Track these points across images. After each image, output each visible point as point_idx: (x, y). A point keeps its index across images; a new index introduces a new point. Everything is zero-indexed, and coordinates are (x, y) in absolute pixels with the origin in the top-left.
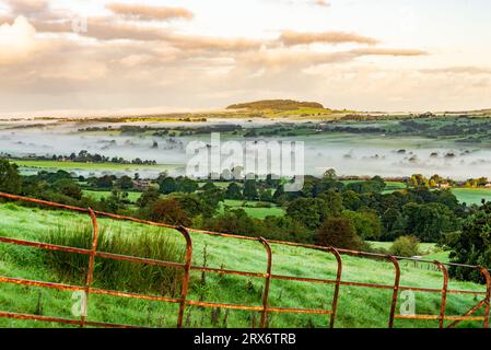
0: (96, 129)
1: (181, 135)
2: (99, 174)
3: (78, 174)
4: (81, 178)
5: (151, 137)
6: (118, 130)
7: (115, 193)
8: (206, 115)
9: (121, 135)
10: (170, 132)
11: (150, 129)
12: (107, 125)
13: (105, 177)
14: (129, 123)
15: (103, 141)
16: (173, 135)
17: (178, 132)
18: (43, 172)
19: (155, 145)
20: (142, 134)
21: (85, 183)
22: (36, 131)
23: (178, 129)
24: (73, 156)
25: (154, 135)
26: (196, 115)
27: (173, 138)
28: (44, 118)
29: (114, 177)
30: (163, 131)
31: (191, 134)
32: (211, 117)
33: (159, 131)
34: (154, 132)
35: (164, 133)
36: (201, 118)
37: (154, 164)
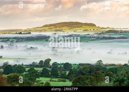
17: (15, 40)
19: (2, 47)
27: (12, 44)
30: (7, 39)
31: (22, 41)
32: (33, 31)
33: (4, 39)
34: (2, 40)
35: (7, 41)
36: (28, 32)
37: (1, 58)
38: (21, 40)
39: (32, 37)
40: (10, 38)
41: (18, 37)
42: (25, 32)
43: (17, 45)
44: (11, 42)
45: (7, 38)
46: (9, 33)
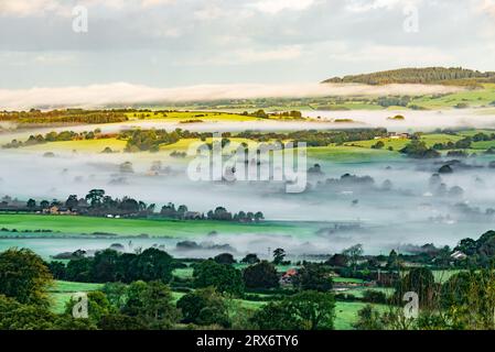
0: (69, 136)
6: (118, 137)
11: (187, 135)
33: (210, 140)
36: (288, 110)
37: (257, 221)
46: (215, 113)
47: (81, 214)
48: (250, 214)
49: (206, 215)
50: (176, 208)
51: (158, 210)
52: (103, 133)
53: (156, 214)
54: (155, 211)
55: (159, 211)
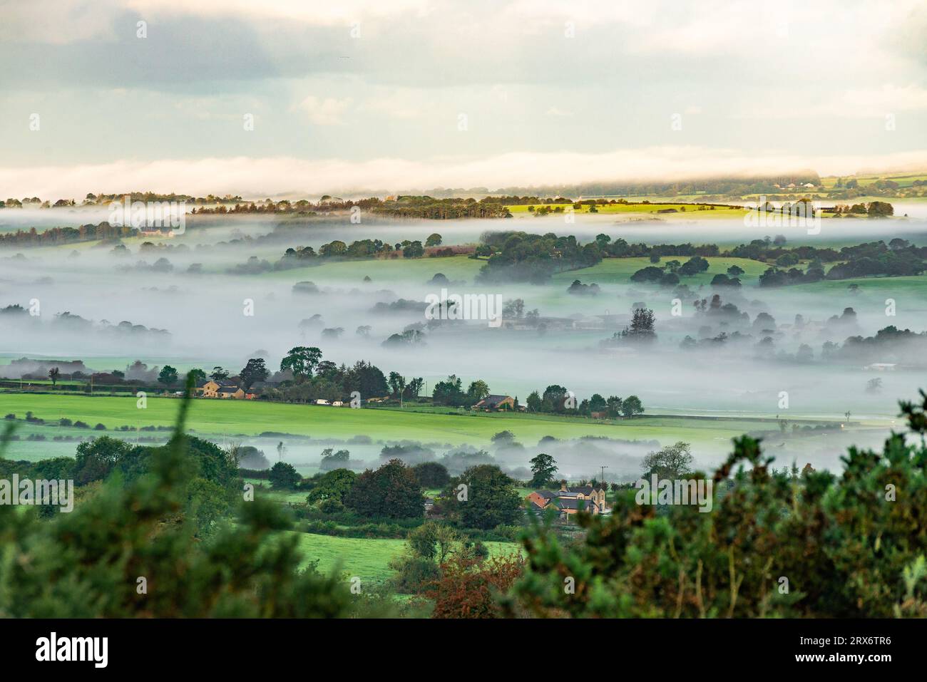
0: (370, 250)
1: (768, 280)
2: (366, 459)
3: (272, 455)
4: (284, 476)
5: (623, 289)
6: (474, 253)
7: (425, 545)
8: (891, 186)
9: (485, 278)
10: (717, 265)
11: (622, 249)
12: (420, 230)
13: (391, 471)
14: (523, 223)
15: (401, 306)
16: (731, 279)
17: (754, 268)
18: (105, 446)
19: (642, 325)
20: (583, 274)
21: (300, 498)
22: (92, 255)
23: (754, 249)
24: (254, 371)
25: (639, 277)
26: (847, 187)
27: (727, 295)
28: (136, 198)
29: (434, 474)
30: (683, 260)
31: (816, 276)
32: (915, 195)
33: (664, 260)
34: (645, 263)
35: (689, 270)
36: (866, 201)
37: (629, 416)
38: (804, 267)
39: (896, 241)
40: (712, 250)
41: (780, 241)
42: (845, 197)
43: (771, 313)
44: (719, 280)
45: (684, 249)
46: (702, 207)
47: (264, 398)
48: (614, 400)
49: (523, 403)
50: (465, 388)
51: (427, 391)
52: (445, 244)
53: (424, 400)
54: (422, 394)
55: (430, 395)
